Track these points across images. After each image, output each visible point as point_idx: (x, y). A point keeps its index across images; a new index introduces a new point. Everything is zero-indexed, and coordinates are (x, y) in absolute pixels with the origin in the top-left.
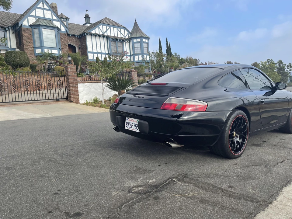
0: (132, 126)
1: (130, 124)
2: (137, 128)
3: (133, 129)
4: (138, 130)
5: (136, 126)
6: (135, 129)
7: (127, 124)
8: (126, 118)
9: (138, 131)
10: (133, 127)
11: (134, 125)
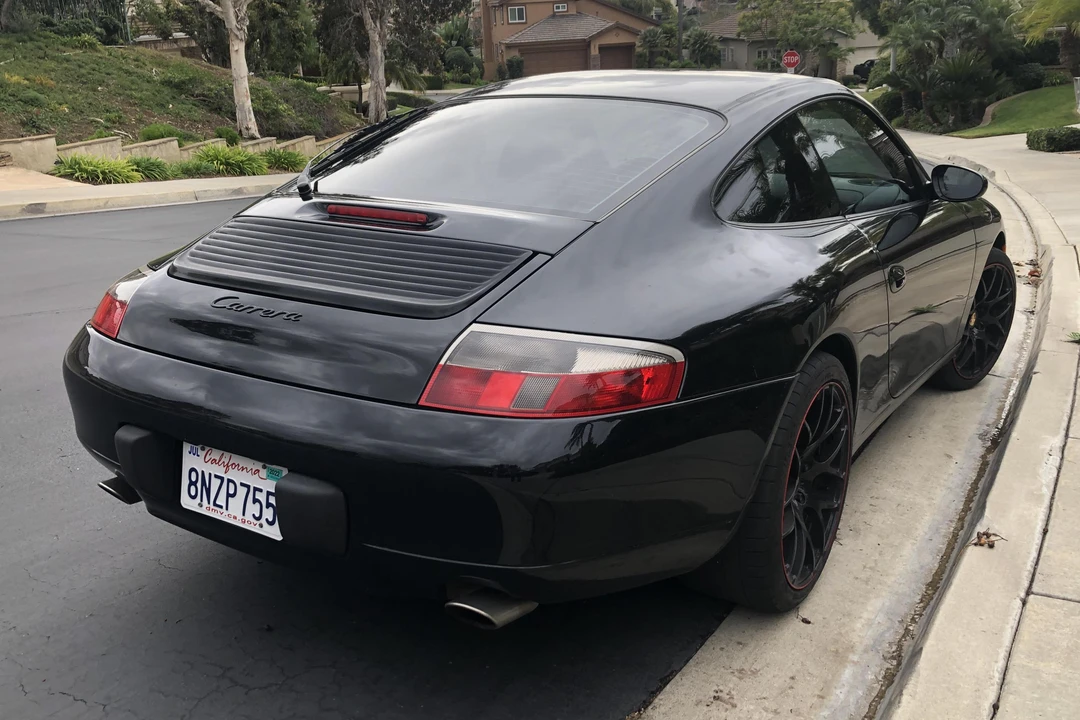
0: (229, 495)
1: (215, 483)
2: (269, 514)
3: (240, 516)
4: (271, 523)
5: (255, 501)
6: (249, 517)
7: (192, 483)
8: (187, 447)
9: (274, 533)
10: (236, 504)
11: (242, 491)
